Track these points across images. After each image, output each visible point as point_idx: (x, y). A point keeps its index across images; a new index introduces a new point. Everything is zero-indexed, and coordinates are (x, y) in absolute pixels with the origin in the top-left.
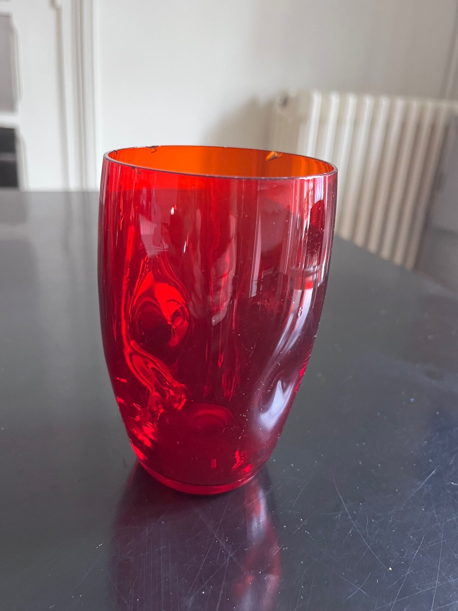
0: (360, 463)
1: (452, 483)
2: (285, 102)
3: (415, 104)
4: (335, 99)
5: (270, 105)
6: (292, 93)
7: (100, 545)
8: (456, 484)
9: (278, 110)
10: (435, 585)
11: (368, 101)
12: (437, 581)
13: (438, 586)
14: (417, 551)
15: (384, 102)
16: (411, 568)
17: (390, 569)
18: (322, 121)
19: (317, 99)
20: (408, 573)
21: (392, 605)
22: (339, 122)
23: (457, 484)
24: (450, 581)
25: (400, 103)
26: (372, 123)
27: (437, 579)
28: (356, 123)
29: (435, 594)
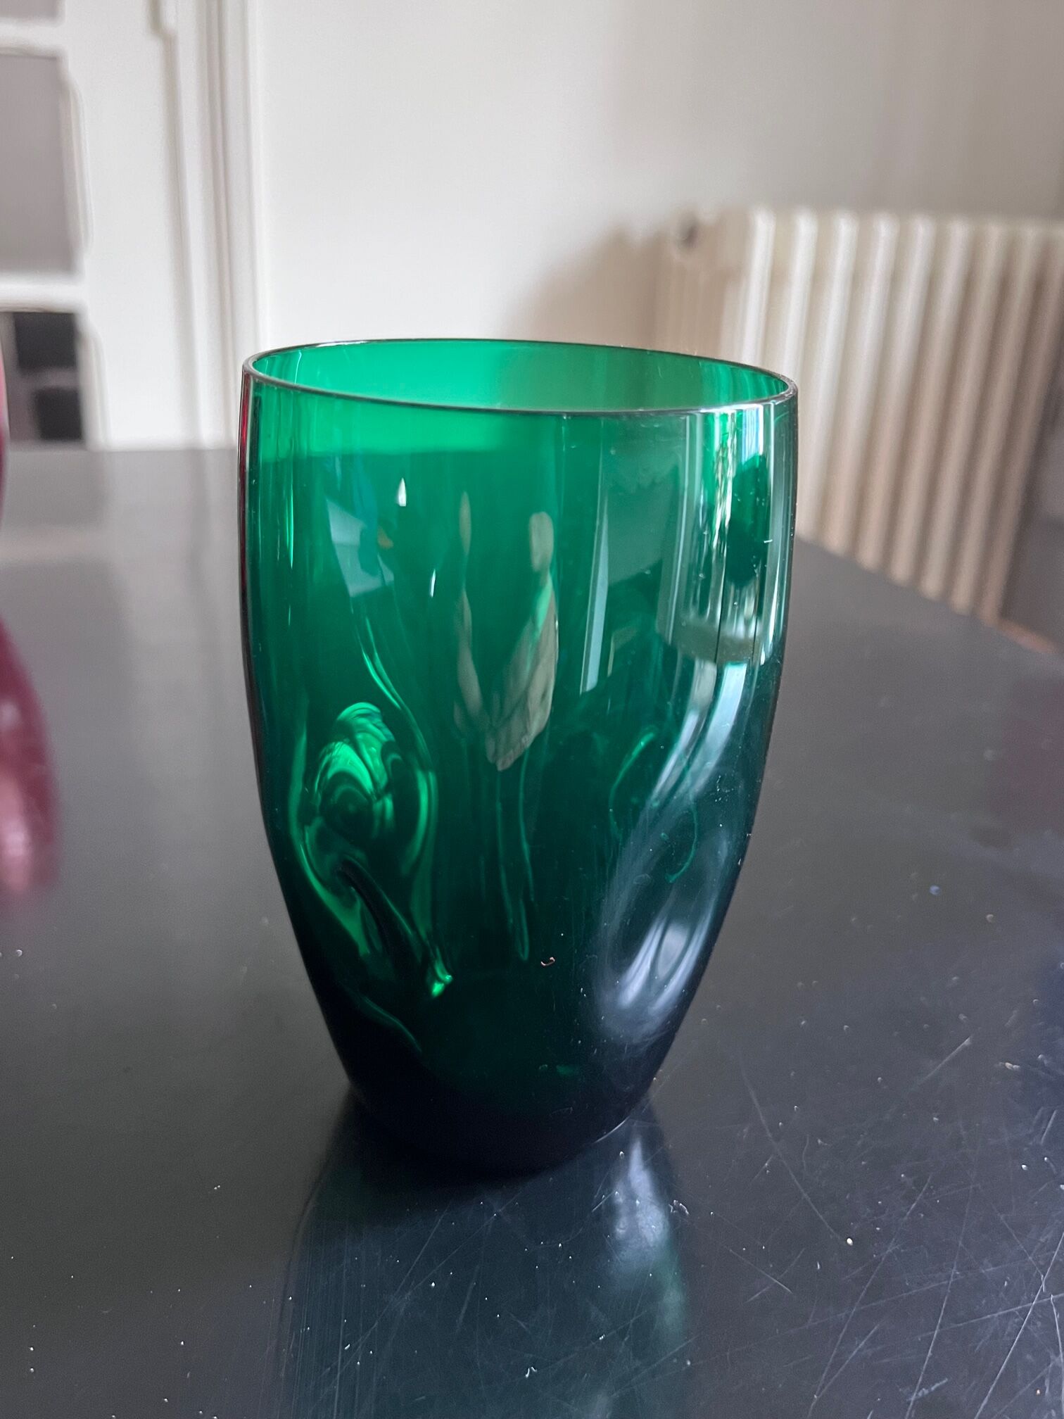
0: (803, 1023)
1: (1008, 1065)
2: (691, 235)
3: (995, 233)
4: (805, 227)
5: (656, 245)
6: (707, 214)
7: (216, 1188)
8: (1014, 1066)
9: (675, 254)
10: (949, 1278)
11: (884, 229)
12: (954, 1270)
13: (955, 1279)
14: (914, 1205)
15: (922, 230)
16: (896, 1240)
17: (850, 1241)
18: (778, 277)
19: (763, 227)
20: (889, 1250)
21: (847, 1316)
22: (818, 278)
23: (1018, 1067)
24: (983, 1271)
25: (959, 232)
26: (895, 279)
27: (955, 1267)
28: (857, 280)
29: (946, 1298)
